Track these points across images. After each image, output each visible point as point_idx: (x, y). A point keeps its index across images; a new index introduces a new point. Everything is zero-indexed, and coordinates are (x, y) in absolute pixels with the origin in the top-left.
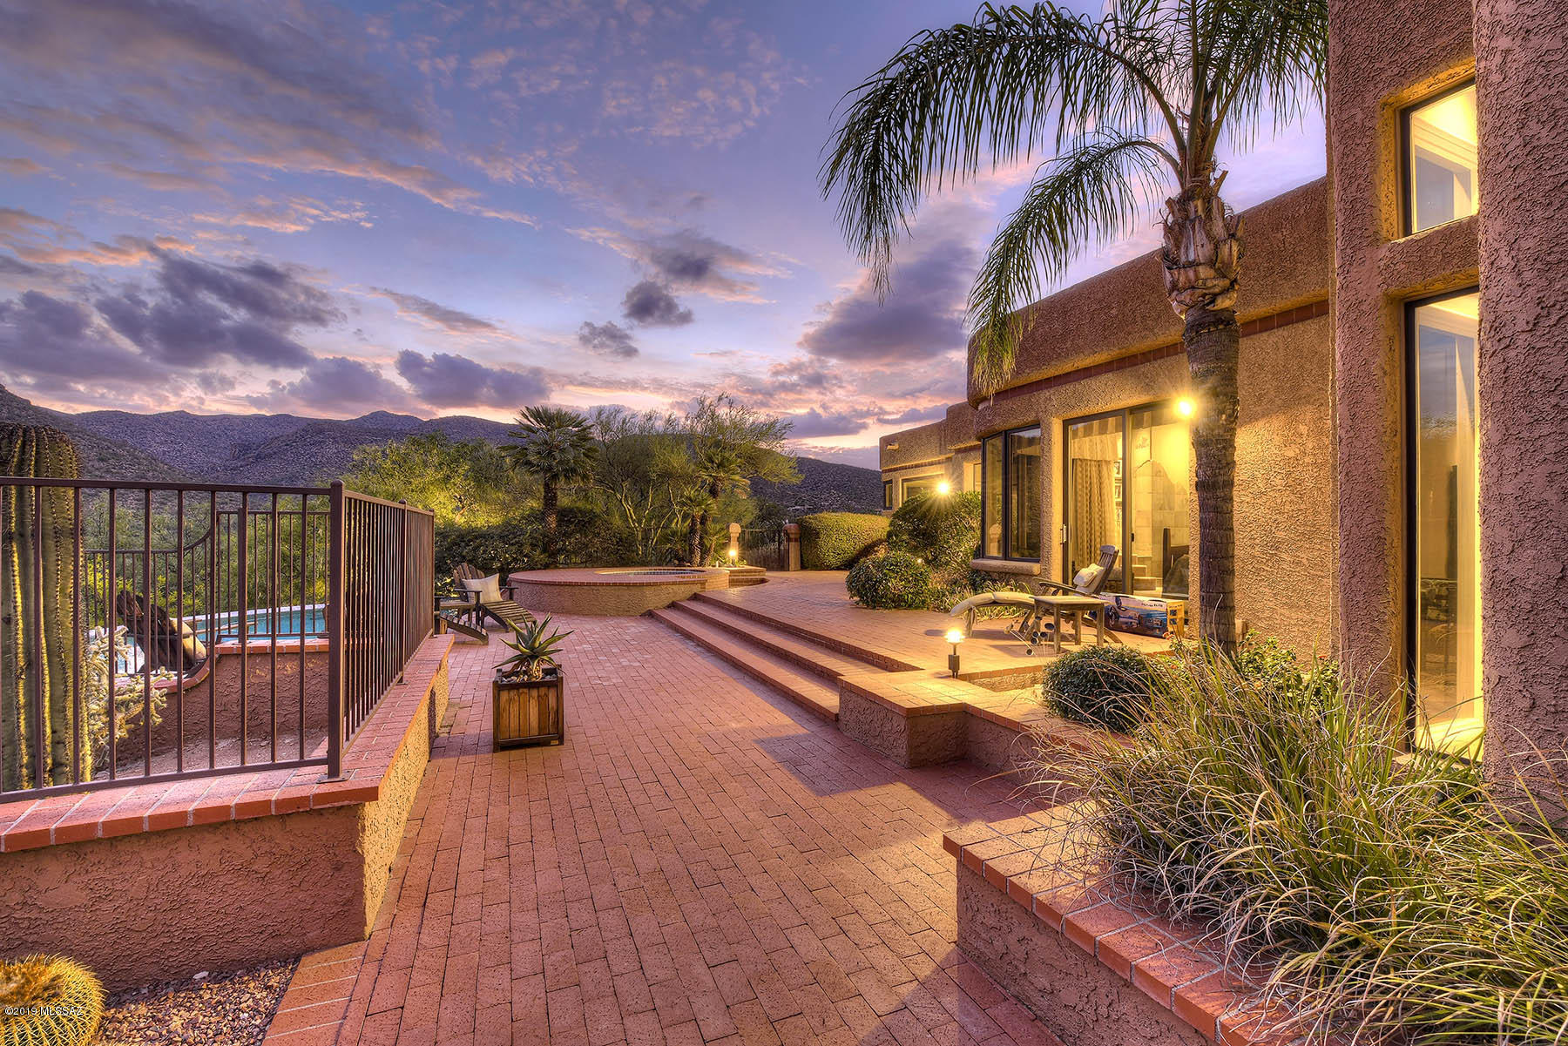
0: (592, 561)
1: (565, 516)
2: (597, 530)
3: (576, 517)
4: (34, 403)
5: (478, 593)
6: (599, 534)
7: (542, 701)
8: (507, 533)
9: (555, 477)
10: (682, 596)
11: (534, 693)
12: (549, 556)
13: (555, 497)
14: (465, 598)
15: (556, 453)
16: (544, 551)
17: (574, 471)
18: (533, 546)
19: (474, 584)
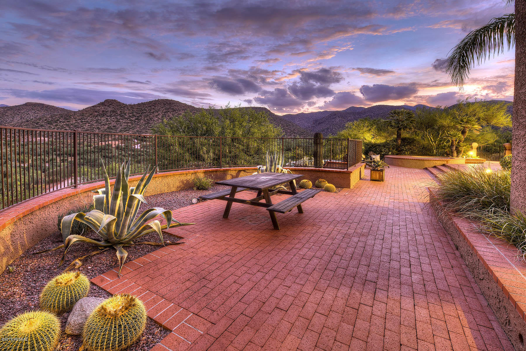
0: (412, 153)
1: (404, 140)
2: (414, 144)
3: (407, 140)
4: (276, 114)
5: (374, 158)
6: (415, 145)
7: (379, 174)
8: (385, 145)
9: (400, 129)
10: (439, 164)
11: (378, 172)
12: (398, 152)
13: (400, 135)
14: (371, 159)
15: (400, 122)
16: (396, 150)
17: (406, 127)
18: (393, 149)
19: (373, 156)
